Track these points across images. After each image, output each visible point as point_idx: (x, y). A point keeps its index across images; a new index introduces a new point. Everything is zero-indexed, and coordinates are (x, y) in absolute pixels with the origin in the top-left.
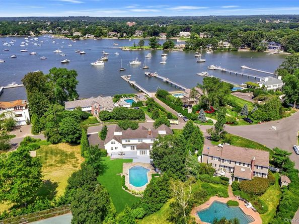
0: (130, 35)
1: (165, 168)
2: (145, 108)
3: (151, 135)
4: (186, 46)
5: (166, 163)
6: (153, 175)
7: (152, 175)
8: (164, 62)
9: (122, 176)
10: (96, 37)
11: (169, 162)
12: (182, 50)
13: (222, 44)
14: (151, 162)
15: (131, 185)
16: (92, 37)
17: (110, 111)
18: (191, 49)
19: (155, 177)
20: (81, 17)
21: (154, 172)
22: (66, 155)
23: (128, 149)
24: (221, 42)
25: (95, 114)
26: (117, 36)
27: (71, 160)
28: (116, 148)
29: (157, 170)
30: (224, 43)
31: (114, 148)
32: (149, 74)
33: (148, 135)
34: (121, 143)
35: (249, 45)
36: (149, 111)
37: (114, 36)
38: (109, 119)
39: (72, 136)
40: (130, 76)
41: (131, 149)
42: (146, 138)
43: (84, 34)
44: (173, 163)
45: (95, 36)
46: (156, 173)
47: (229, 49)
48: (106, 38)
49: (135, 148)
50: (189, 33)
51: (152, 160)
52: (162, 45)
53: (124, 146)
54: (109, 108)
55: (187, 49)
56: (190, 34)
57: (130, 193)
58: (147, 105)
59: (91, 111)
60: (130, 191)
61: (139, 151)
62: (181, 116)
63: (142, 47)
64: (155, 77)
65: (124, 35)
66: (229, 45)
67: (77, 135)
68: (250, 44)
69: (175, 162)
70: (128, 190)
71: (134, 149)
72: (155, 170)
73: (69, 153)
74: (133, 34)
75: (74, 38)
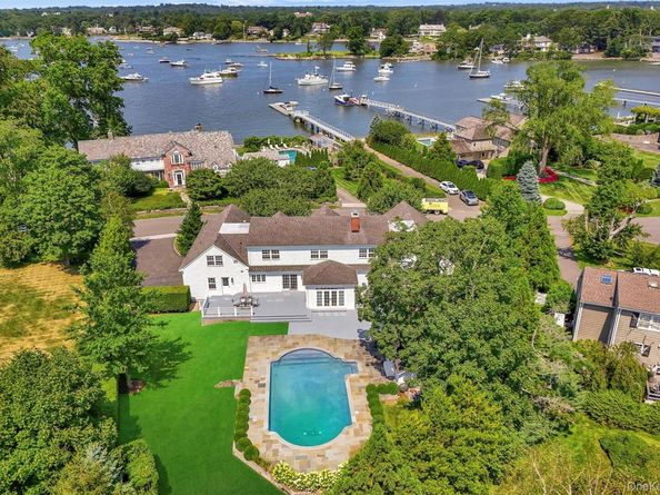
0: (298, 33)
1: (432, 360)
2: (337, 172)
3: (362, 232)
4: (438, 47)
5: (441, 339)
6: (373, 393)
7: (370, 388)
8: (385, 78)
9: (237, 391)
10: (218, 37)
11: (455, 336)
12: (427, 57)
13: (530, 41)
14: (362, 333)
15: (274, 435)
16: (207, 38)
17: (223, 173)
18: (451, 56)
19: (382, 397)
20: (187, 5)
21: (378, 379)
22: (40, 304)
23: (274, 284)
24: (529, 36)
25: (176, 183)
26: (267, 36)
27: (47, 324)
28: (225, 282)
29: (389, 367)
30: (537, 39)
31: (219, 282)
32: (347, 99)
33: (350, 234)
34: (245, 262)
35: (600, 46)
36: (348, 179)
37: (260, 36)
38: (220, 197)
39: (65, 237)
40: (295, 103)
41: (285, 286)
42: (340, 243)
43: (188, 32)
44: (473, 341)
45: (213, 37)
46: (385, 381)
47: (549, 55)
48: (240, 41)
49: (299, 280)
50: (442, 28)
51: (367, 326)
52: (378, 49)
53: (258, 273)
54: (222, 164)
55: (440, 55)
56: (444, 30)
57: (267, 476)
58: (340, 164)
59: (162, 171)
60: (266, 465)
61: (312, 295)
62: (452, 190)
63: (328, 52)
64: (363, 105)
65: (285, 34)
66: (549, 44)
67: (87, 234)
68: (604, 41)
69: (488, 336)
70: (259, 461)
71: (294, 286)
72: (379, 366)
73: (54, 298)
74: (307, 31)
75: (163, 40)
